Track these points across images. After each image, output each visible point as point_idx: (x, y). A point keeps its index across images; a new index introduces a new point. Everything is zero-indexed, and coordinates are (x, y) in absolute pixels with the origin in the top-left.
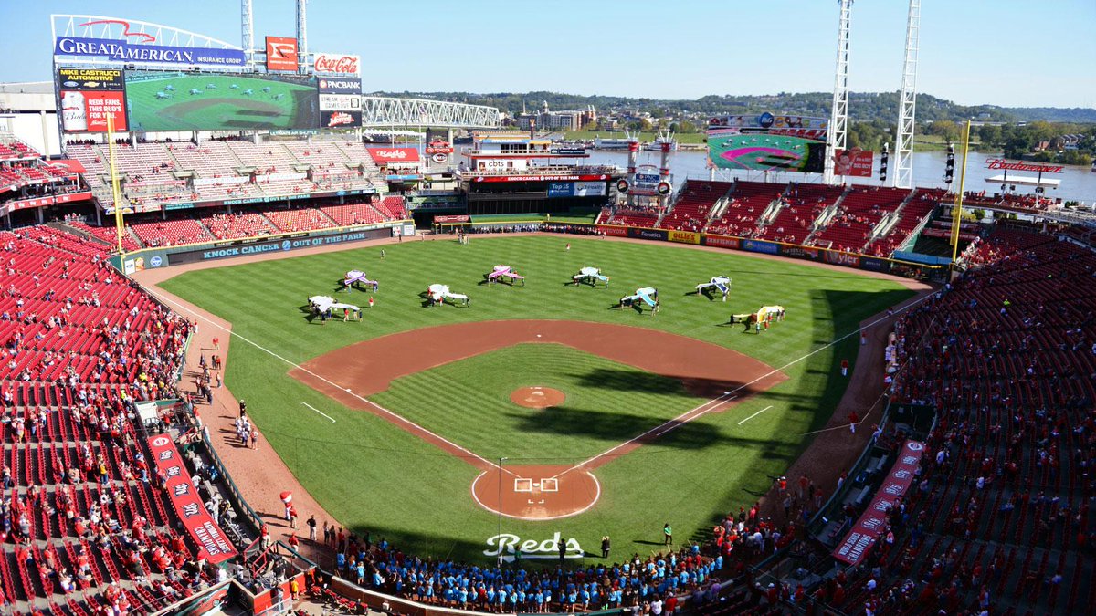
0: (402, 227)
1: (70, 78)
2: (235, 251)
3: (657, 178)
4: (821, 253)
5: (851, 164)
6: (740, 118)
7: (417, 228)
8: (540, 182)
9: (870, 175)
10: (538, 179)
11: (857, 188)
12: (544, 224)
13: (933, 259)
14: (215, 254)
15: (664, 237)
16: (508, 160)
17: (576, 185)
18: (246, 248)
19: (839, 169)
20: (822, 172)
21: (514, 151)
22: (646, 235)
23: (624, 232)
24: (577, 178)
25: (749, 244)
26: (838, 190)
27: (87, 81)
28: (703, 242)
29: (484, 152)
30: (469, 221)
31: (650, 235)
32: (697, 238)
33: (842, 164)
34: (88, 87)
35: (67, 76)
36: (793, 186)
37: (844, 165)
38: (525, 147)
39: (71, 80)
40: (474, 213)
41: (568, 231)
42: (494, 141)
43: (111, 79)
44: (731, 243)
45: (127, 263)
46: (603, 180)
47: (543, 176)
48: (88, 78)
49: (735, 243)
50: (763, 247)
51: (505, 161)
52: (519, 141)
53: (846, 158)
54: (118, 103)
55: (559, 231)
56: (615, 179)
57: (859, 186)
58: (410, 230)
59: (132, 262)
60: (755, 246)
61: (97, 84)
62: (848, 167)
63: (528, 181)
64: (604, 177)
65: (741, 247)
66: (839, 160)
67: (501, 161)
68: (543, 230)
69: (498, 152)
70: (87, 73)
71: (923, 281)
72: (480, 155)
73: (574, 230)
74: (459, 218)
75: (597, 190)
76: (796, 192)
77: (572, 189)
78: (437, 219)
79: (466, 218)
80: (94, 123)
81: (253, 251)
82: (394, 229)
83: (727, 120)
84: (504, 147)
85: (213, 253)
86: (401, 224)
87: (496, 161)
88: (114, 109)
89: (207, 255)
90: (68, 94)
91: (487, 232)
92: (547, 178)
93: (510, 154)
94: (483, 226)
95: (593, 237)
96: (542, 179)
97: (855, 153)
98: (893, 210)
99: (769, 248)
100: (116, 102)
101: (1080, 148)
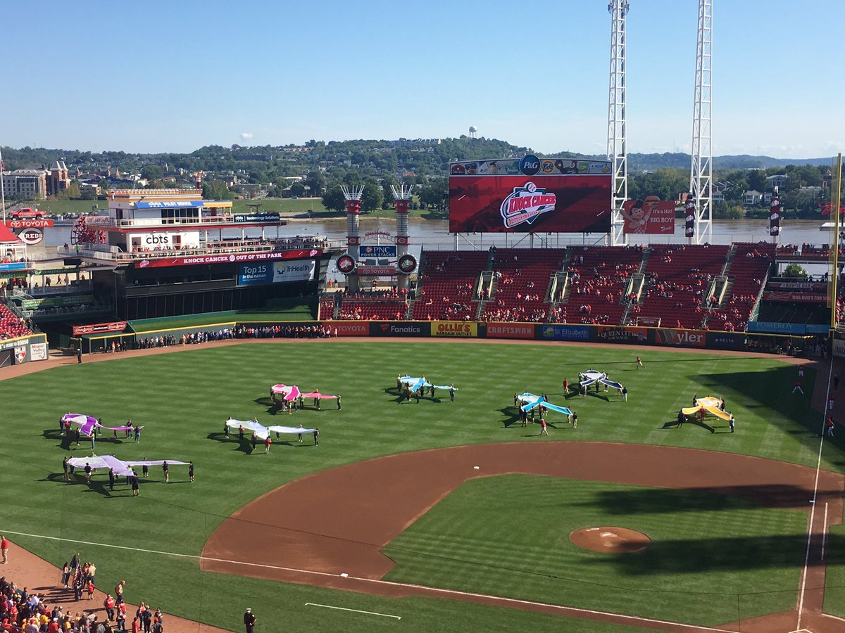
0: (28, 347)
3: (391, 250)
4: (651, 333)
5: (647, 218)
6: (493, 163)
7: (50, 347)
8: (228, 264)
9: (672, 232)
10: (226, 259)
11: (657, 250)
12: (239, 326)
13: (799, 327)
15: (425, 331)
16: (175, 234)
17: (277, 267)
19: (631, 226)
20: (609, 231)
21: (180, 219)
22: (398, 330)
23: (364, 329)
24: (280, 255)
25: (550, 330)
26: (633, 254)
28: (482, 333)
29: (138, 222)
30: (128, 329)
31: (404, 330)
32: (474, 328)
33: (634, 219)
36: (575, 250)
37: (638, 220)
38: (195, 212)
40: (132, 317)
41: (279, 335)
42: (152, 204)
44: (524, 331)
46: (313, 258)
47: (233, 254)
49: (529, 331)
50: (569, 333)
51: (170, 235)
52: (188, 204)
53: (639, 212)
55: (263, 335)
56: (328, 256)
57: (659, 245)
58: (40, 351)
60: (558, 332)
62: (642, 222)
63: (211, 263)
64: (313, 253)
65: (538, 334)
66: (631, 214)
67: (163, 235)
68: (238, 336)
69: (157, 222)
71: (798, 356)
72: (132, 226)
73: (286, 332)
74: (111, 326)
75: (304, 272)
76: (582, 258)
77: (270, 273)
78: (78, 330)
79: (121, 325)
82: (17, 351)
83: (475, 167)
84: (167, 213)
86: (27, 342)
87: (157, 235)
91: (159, 345)
92: (239, 258)
93: (176, 224)
94: (152, 336)
95: (318, 340)
96: (232, 259)
97: (650, 204)
98: (718, 272)
99: (576, 333)
101: (728, 198)
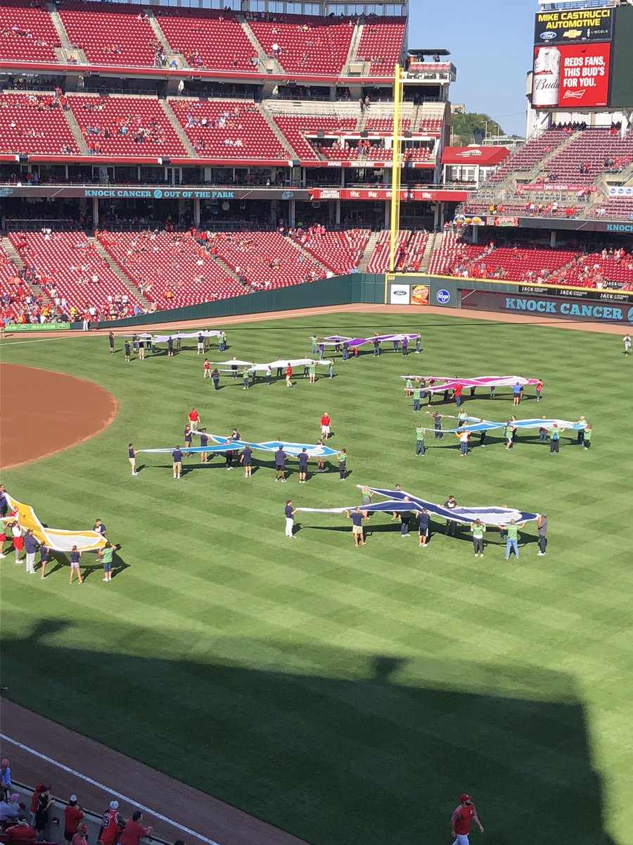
1: (549, 26)
2: (551, 306)
14: (522, 304)
18: (568, 306)
27: (567, 29)
34: (567, 38)
35: (545, 23)
39: (549, 30)
43: (597, 22)
45: (394, 288)
48: (570, 24)
54: (602, 63)
59: (406, 288)
61: (579, 33)
70: (570, 16)
80: (568, 94)
81: (578, 313)
85: (519, 301)
88: (594, 72)
89: (509, 302)
90: (543, 51)
100: (599, 60)
